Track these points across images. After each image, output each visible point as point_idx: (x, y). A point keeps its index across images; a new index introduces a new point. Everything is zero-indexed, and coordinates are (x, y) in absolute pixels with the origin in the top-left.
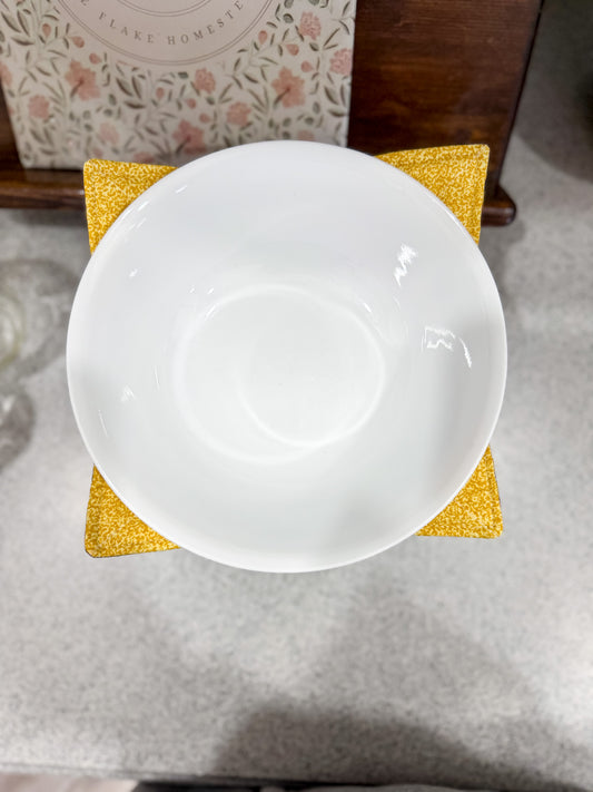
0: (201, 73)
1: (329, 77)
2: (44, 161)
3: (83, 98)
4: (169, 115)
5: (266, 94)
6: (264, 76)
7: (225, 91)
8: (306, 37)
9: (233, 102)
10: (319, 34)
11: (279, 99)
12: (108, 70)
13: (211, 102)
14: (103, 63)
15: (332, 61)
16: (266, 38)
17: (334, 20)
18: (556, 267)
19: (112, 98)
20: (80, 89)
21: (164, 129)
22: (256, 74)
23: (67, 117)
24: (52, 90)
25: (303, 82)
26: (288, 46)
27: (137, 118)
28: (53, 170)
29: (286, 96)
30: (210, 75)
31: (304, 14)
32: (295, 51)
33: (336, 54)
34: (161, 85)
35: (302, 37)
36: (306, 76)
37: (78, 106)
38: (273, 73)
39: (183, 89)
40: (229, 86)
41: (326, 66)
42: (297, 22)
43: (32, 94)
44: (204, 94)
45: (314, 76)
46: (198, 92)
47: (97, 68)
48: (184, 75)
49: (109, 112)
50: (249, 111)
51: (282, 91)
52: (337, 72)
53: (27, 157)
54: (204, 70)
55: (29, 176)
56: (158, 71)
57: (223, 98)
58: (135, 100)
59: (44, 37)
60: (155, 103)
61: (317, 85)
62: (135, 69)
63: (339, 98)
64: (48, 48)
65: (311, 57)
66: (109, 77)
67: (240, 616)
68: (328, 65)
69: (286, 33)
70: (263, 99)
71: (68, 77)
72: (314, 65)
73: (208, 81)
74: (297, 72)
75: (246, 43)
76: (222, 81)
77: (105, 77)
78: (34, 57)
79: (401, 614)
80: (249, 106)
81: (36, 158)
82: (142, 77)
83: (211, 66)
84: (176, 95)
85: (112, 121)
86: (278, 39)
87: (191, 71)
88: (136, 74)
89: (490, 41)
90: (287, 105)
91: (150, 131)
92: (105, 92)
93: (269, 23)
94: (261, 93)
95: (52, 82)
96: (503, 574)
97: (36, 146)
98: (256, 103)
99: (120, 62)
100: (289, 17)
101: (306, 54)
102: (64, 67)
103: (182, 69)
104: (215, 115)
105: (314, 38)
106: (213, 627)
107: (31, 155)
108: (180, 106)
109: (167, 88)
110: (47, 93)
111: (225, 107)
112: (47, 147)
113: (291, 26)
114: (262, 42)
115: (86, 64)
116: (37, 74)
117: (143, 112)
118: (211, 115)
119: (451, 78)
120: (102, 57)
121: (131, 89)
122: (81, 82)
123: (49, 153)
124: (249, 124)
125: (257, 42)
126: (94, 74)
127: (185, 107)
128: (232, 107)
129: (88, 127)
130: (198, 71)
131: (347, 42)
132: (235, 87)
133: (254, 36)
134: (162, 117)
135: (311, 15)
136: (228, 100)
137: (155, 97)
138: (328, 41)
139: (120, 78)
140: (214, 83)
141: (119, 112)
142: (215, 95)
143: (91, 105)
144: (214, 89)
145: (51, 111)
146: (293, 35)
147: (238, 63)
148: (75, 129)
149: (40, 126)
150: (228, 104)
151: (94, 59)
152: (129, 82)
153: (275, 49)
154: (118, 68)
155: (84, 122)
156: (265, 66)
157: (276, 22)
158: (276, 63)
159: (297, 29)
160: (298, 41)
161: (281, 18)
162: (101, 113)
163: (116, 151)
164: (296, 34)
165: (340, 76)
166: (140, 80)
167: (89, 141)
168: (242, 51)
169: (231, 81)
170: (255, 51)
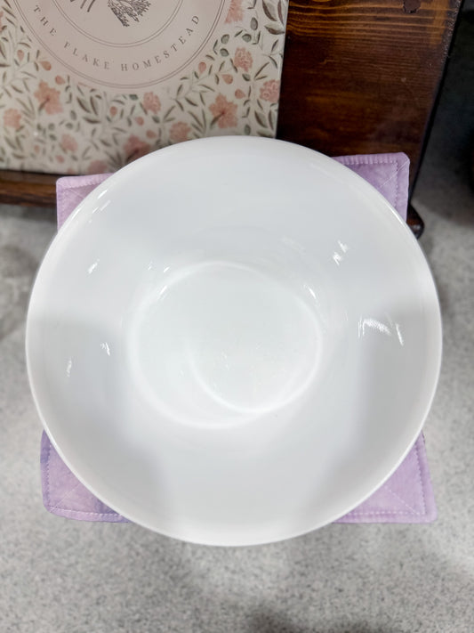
0: (148, 96)
1: (259, 103)
2: (15, 164)
3: (49, 112)
4: (120, 130)
5: (204, 116)
6: (202, 100)
7: (169, 111)
8: (239, 69)
9: (175, 122)
10: (251, 66)
11: (215, 120)
12: (71, 90)
13: (156, 120)
14: (67, 84)
15: (262, 90)
16: (205, 68)
17: (264, 55)
18: (461, 280)
19: (73, 114)
20: (47, 105)
21: (116, 141)
22: (196, 99)
23: (36, 127)
24: (24, 105)
25: (236, 106)
26: (224, 76)
27: (94, 132)
28: (23, 172)
29: (221, 119)
30: (156, 97)
31: (238, 50)
32: (229, 80)
33: (265, 84)
34: (115, 104)
35: (235, 68)
36: (239, 102)
37: (45, 119)
38: (210, 99)
39: (133, 109)
40: (173, 107)
41: (256, 94)
42: (232, 56)
43: (7, 108)
44: (151, 113)
45: (246, 102)
46: (146, 112)
47: (61, 88)
48: (134, 97)
49: (70, 126)
50: (189, 130)
51: (219, 114)
52: (266, 100)
53: (2, 160)
54: (152, 93)
56: (112, 93)
57: (167, 118)
58: (92, 116)
59: (18, 61)
60: (109, 119)
61: (248, 110)
62: (93, 90)
63: (267, 122)
64: (22, 70)
65: (244, 86)
66: (71, 96)
67: (150, 585)
68: (258, 93)
69: (222, 65)
70: (202, 121)
71: (37, 95)
72: (246, 93)
73: (154, 103)
74: (230, 98)
75: (188, 72)
76: (166, 103)
77: (68, 96)
78: (9, 77)
79: (301, 597)
80: (189, 125)
81: (8, 160)
82: (99, 97)
83: (158, 90)
84: (127, 113)
85: (72, 133)
86: (215, 70)
87: (140, 93)
88: (93, 94)
89: (404, 80)
90: (223, 126)
91: (105, 143)
92: (67, 108)
93: (208, 56)
94: (199, 115)
95: (23, 98)
96: (402, 565)
97: (9, 151)
98: (196, 123)
99: (81, 84)
100: (225, 52)
101: (239, 83)
102: (34, 86)
103: (133, 92)
104: (160, 132)
105: (246, 69)
106: (124, 593)
107: (5, 158)
108: (130, 123)
109: (119, 107)
110: (19, 108)
111: (168, 126)
112: (18, 152)
113: (227, 59)
114: (201, 72)
115: (52, 84)
116: (12, 92)
117: (98, 126)
118: (156, 132)
119: (368, 110)
120: (66, 79)
121: (89, 106)
122: (48, 99)
123: (19, 157)
126: (58, 93)
127: (134, 123)
128: (174, 126)
129: (53, 137)
130: (146, 94)
131: (275, 74)
132: (177, 108)
133: (195, 66)
134: (115, 131)
135: (244, 50)
136: (171, 120)
137: (109, 114)
138: (258, 73)
139: (81, 97)
140: (160, 105)
141: (79, 125)
143: (55, 118)
144: (159, 109)
145: (22, 122)
146: (228, 66)
147: (180, 88)
148: (42, 138)
149: (13, 134)
150: (171, 123)
151: (58, 80)
152: (88, 100)
153: (213, 78)
154: (79, 89)
155: (49, 132)
156: (203, 92)
157: (213, 55)
158: (213, 90)
159: (232, 61)
160: (232, 72)
161: (218, 52)
162: (63, 126)
163: (74, 158)
164: (231, 66)
165: (269, 103)
166: (96, 100)
167: (53, 148)
168: (184, 78)
169: (174, 103)
170: (195, 79)
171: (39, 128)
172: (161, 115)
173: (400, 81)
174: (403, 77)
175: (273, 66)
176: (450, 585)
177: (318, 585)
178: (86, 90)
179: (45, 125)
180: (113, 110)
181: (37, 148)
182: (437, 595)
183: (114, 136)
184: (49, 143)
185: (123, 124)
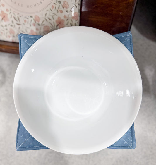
0: (36, 16)
1: (71, 20)
3: (5, 21)
4: (28, 28)
7: (43, 22)
8: (65, 8)
10: (68, 7)
12: (11, 14)
13: (39, 25)
14: (9, 12)
16: (54, 7)
17: (73, 4)
19: (13, 22)
20: (4, 18)
22: (51, 18)
23: (1, 26)
25: (64, 21)
26: (60, 10)
27: (19, 28)
29: (59, 25)
30: (39, 17)
31: (64, 1)
32: (62, 12)
34: (25, 19)
35: (63, 8)
37: (4, 23)
38: (56, 18)
39: (31, 21)
40: (44, 21)
41: (70, 17)
42: (62, 3)
44: (37, 22)
45: (67, 19)
46: (35, 22)
48: (31, 17)
49: (12, 26)
51: (58, 23)
52: (74, 19)
54: (37, 16)
56: (24, 15)
57: (42, 24)
58: (18, 22)
60: (24, 24)
61: (68, 22)
62: (18, 14)
66: (11, 16)
69: (59, 6)
70: (53, 25)
72: (67, 16)
73: (38, 19)
74: (62, 18)
75: (48, 9)
80: (49, 27)
82: (20, 16)
83: (39, 15)
84: (29, 22)
85: (12, 28)
86: (57, 8)
87: (33, 15)
88: (18, 15)
90: (60, 27)
92: (11, 20)
93: (54, 3)
94: (52, 23)
98: (51, 26)
99: (14, 12)
100: (60, 2)
101: (65, 13)
103: (31, 15)
105: (67, 8)
108: (31, 25)
109: (27, 20)
113: (60, 5)
114: (53, 9)
115: (5, 12)
117: (21, 26)
118: (39, 29)
120: (9, 10)
121: (17, 19)
122: (4, 17)
125: (51, 8)
126: (7, 14)
129: (7, 29)
132: (45, 21)
133: (50, 7)
134: (26, 28)
137: (24, 22)
138: (71, 10)
139: (15, 16)
140: (40, 19)
143: (7, 23)
144: (40, 21)
146: (61, 7)
147: (46, 14)
148: (3, 29)
150: (44, 26)
151: (7, 10)
152: (17, 18)
153: (56, 11)
155: (5, 28)
156: (54, 16)
157: (56, 3)
158: (56, 15)
159: (62, 5)
160: (62, 9)
161: (58, 2)
162: (10, 26)
163: (14, 37)
164: (62, 7)
165: (75, 20)
166: (20, 17)
167: (7, 33)
168: (47, 11)
169: (44, 19)
170: (51, 11)
172: (40, 23)
173: (119, 13)
174: (120, 12)
175: (76, 7)
178: (16, 14)
179: (4, 25)
180: (25, 21)
181: (2, 33)
183: (26, 30)
184: (6, 31)
185: (28, 26)
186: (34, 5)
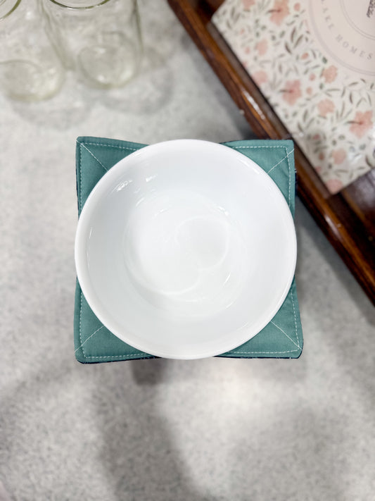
0: (333, 69)
2: (222, 27)
3: (272, 19)
4: (296, 70)
5: (349, 113)
6: (359, 103)
7: (333, 90)
9: (331, 99)
11: (352, 122)
12: (296, 19)
13: (321, 87)
14: (298, 13)
19: (283, 34)
20: (275, 13)
21: (287, 74)
22: (356, 99)
23: (255, 19)
27: (282, 56)
28: (221, 36)
29: (356, 125)
30: (336, 74)
34: (310, 53)
37: (265, 19)
39: (317, 66)
40: (338, 90)
44: (323, 80)
46: (321, 75)
47: (293, 12)
48: (325, 60)
49: (274, 38)
50: (332, 111)
51: (358, 120)
53: (218, 17)
54: (336, 69)
55: (209, 26)
56: (317, 45)
57: (328, 92)
58: (291, 46)
60: (297, 58)
62: (308, 32)
66: (293, 23)
70: (345, 113)
73: (332, 76)
76: (338, 83)
77: (291, 21)
80: (335, 109)
81: (221, 21)
82: (307, 40)
83: (341, 72)
84: (310, 65)
85: (270, 43)
87: (331, 62)
88: (306, 35)
90: (352, 129)
91: (280, 68)
92: (284, 27)
94: (347, 110)
97: (228, 16)
98: (340, 110)
99: (306, 21)
103: (327, 57)
104: (315, 95)
107: (221, 18)
108: (306, 72)
109: (311, 57)
111: (323, 97)
112: (231, 22)
115: (291, 5)
117: (287, 55)
118: (314, 93)
120: (302, 9)
121: (296, 39)
122: (279, 11)
123: (229, 25)
124: (325, 118)
126: (288, 13)
127: (308, 75)
128: (327, 101)
129: (258, 34)
130: (333, 66)
132: (340, 93)
134: (293, 68)
136: (329, 95)
137: (301, 55)
139: (297, 29)
140: (333, 80)
141: (278, 44)
142: (327, 86)
143: (271, 25)
144: (330, 82)
145: (252, 8)
147: (354, 84)
148: (252, 28)
149: (240, 9)
150: (327, 97)
151: (297, 6)
152: (299, 35)
154: (302, 24)
155: (259, 30)
156: (365, 99)
158: (371, 105)
162: (270, 35)
163: (255, 59)
166: (304, 40)
167: (251, 40)
168: (364, 81)
169: (342, 88)
170: (369, 87)
171: (257, 21)
176: (180, 491)
177: (118, 410)
178: (304, 28)
179: (262, 23)
180: (306, 55)
181: (243, 31)
182: (167, 487)
183: (290, 70)
184: (253, 35)
185: (302, 68)
186: (353, 48)
